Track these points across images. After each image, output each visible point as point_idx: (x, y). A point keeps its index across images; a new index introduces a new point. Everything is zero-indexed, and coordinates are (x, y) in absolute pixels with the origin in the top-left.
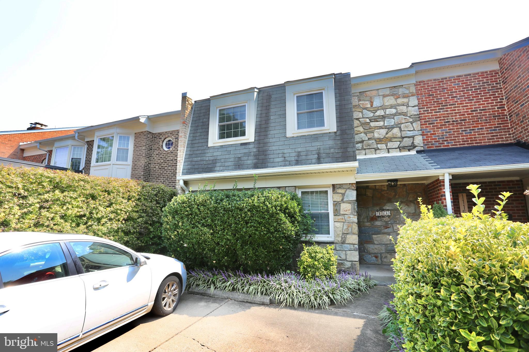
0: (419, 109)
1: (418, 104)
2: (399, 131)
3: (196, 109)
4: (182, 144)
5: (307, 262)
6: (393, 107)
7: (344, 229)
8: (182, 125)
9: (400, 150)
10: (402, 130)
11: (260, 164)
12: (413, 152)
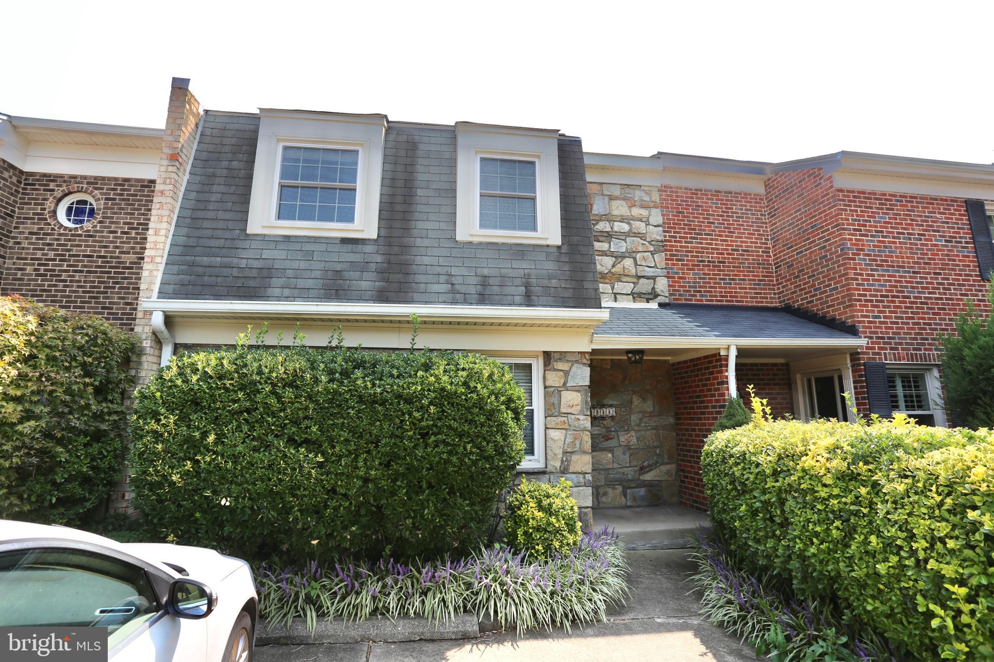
0: (664, 231)
1: (664, 223)
2: (633, 265)
3: (208, 132)
4: (165, 213)
5: (533, 519)
6: (625, 221)
7: (567, 443)
8: (165, 162)
9: (634, 298)
10: (639, 263)
11: (392, 293)
12: (654, 305)
